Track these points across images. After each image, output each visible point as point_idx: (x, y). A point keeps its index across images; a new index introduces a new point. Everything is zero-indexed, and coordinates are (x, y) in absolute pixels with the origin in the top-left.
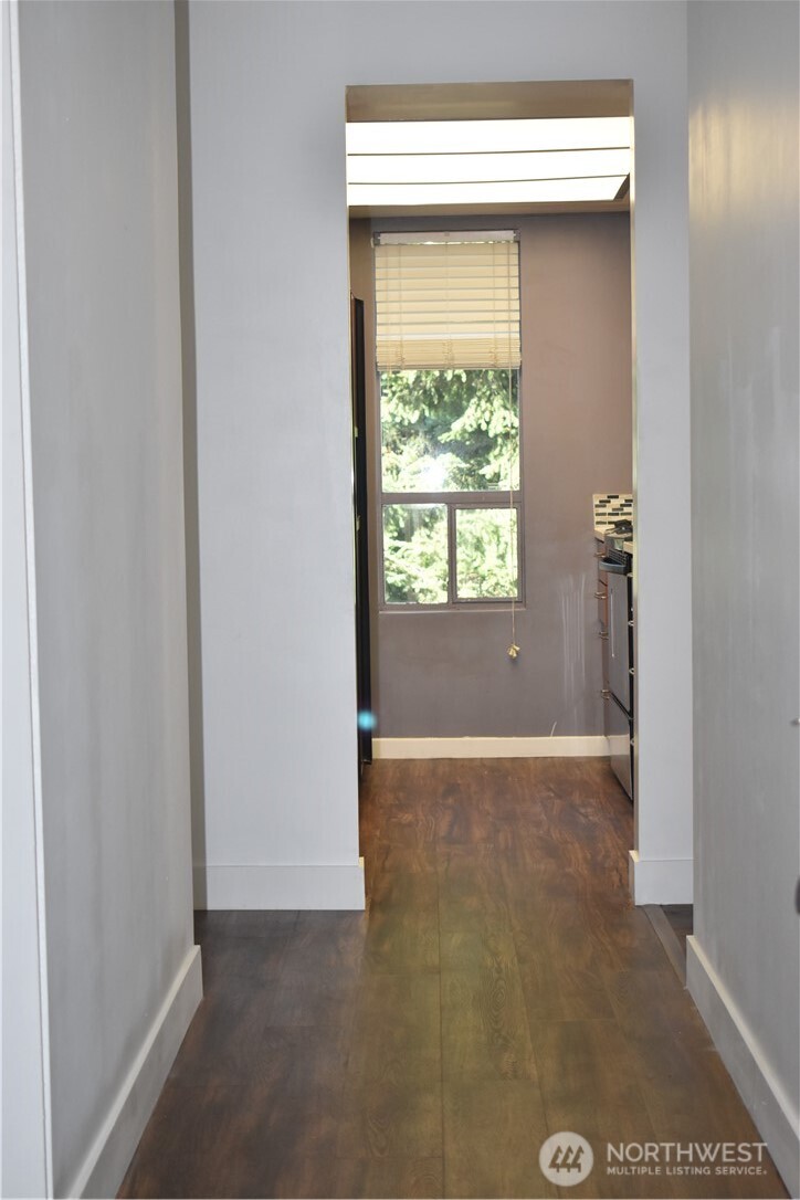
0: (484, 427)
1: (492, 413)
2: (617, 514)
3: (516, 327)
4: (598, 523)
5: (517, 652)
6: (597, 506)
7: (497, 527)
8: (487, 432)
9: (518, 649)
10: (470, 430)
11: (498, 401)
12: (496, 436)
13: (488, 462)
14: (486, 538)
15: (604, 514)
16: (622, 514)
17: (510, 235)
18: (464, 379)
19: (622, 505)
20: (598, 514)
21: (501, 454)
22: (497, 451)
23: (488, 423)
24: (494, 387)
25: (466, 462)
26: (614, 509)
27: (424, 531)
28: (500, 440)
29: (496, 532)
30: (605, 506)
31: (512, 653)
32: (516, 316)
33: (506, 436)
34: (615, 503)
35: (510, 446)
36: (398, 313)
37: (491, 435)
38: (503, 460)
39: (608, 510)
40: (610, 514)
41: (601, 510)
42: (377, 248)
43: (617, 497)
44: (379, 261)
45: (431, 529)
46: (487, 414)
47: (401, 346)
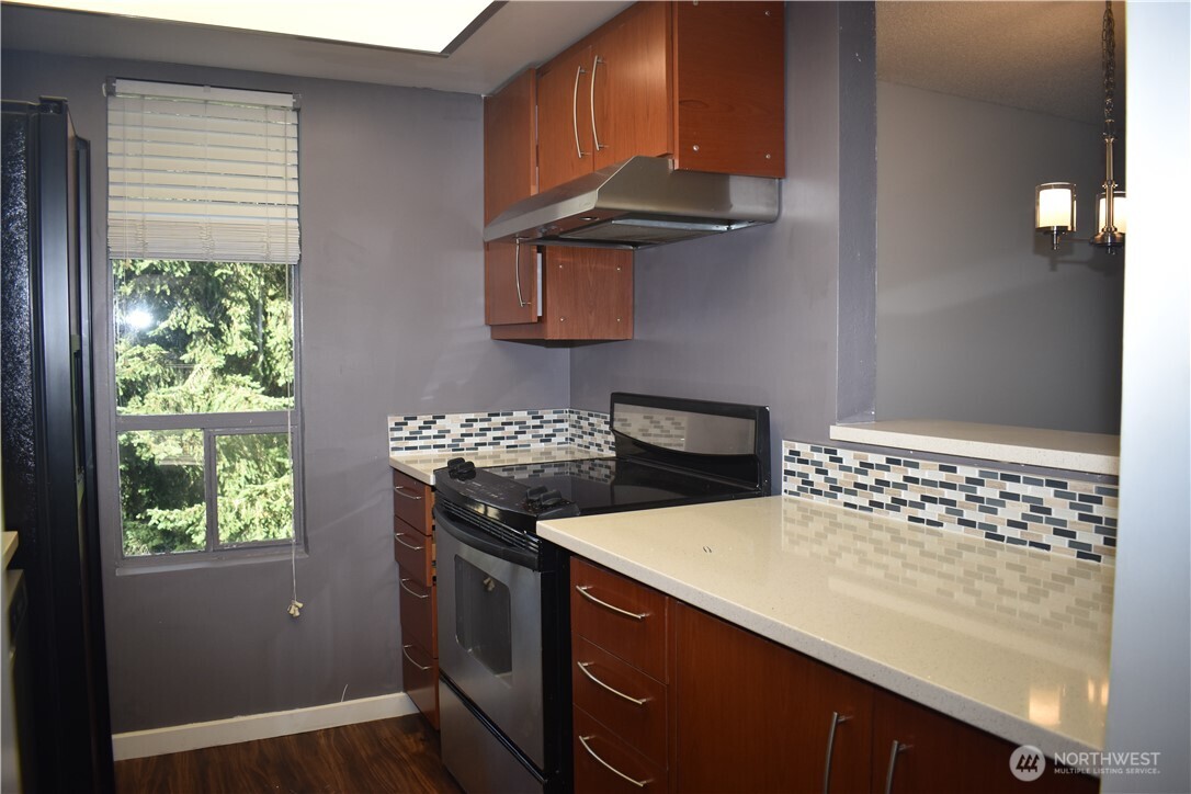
0: (183, 327)
1: (189, 318)
2: (415, 438)
3: (294, 213)
4: (394, 449)
5: (300, 609)
6: (392, 429)
7: (192, 395)
8: (185, 330)
9: (300, 605)
10: (173, 329)
11: (193, 310)
12: (192, 333)
13: (186, 352)
14: (184, 403)
15: (400, 439)
16: (421, 438)
17: (288, 100)
18: (168, 294)
19: (420, 428)
20: (393, 439)
21: (195, 346)
22: (192, 344)
23: (186, 325)
24: (190, 300)
25: (167, 350)
26: (411, 433)
27: (138, 398)
28: (194, 337)
29: (191, 398)
30: (401, 429)
31: (294, 611)
32: (294, 200)
33: (200, 334)
34: (413, 425)
35: (202, 341)
36: (139, 184)
37: (188, 333)
38: (196, 350)
39: (405, 433)
40: (407, 438)
41: (397, 434)
42: (110, 98)
43: (415, 418)
44: (113, 116)
45: (143, 397)
46: (185, 319)
47: (144, 227)
